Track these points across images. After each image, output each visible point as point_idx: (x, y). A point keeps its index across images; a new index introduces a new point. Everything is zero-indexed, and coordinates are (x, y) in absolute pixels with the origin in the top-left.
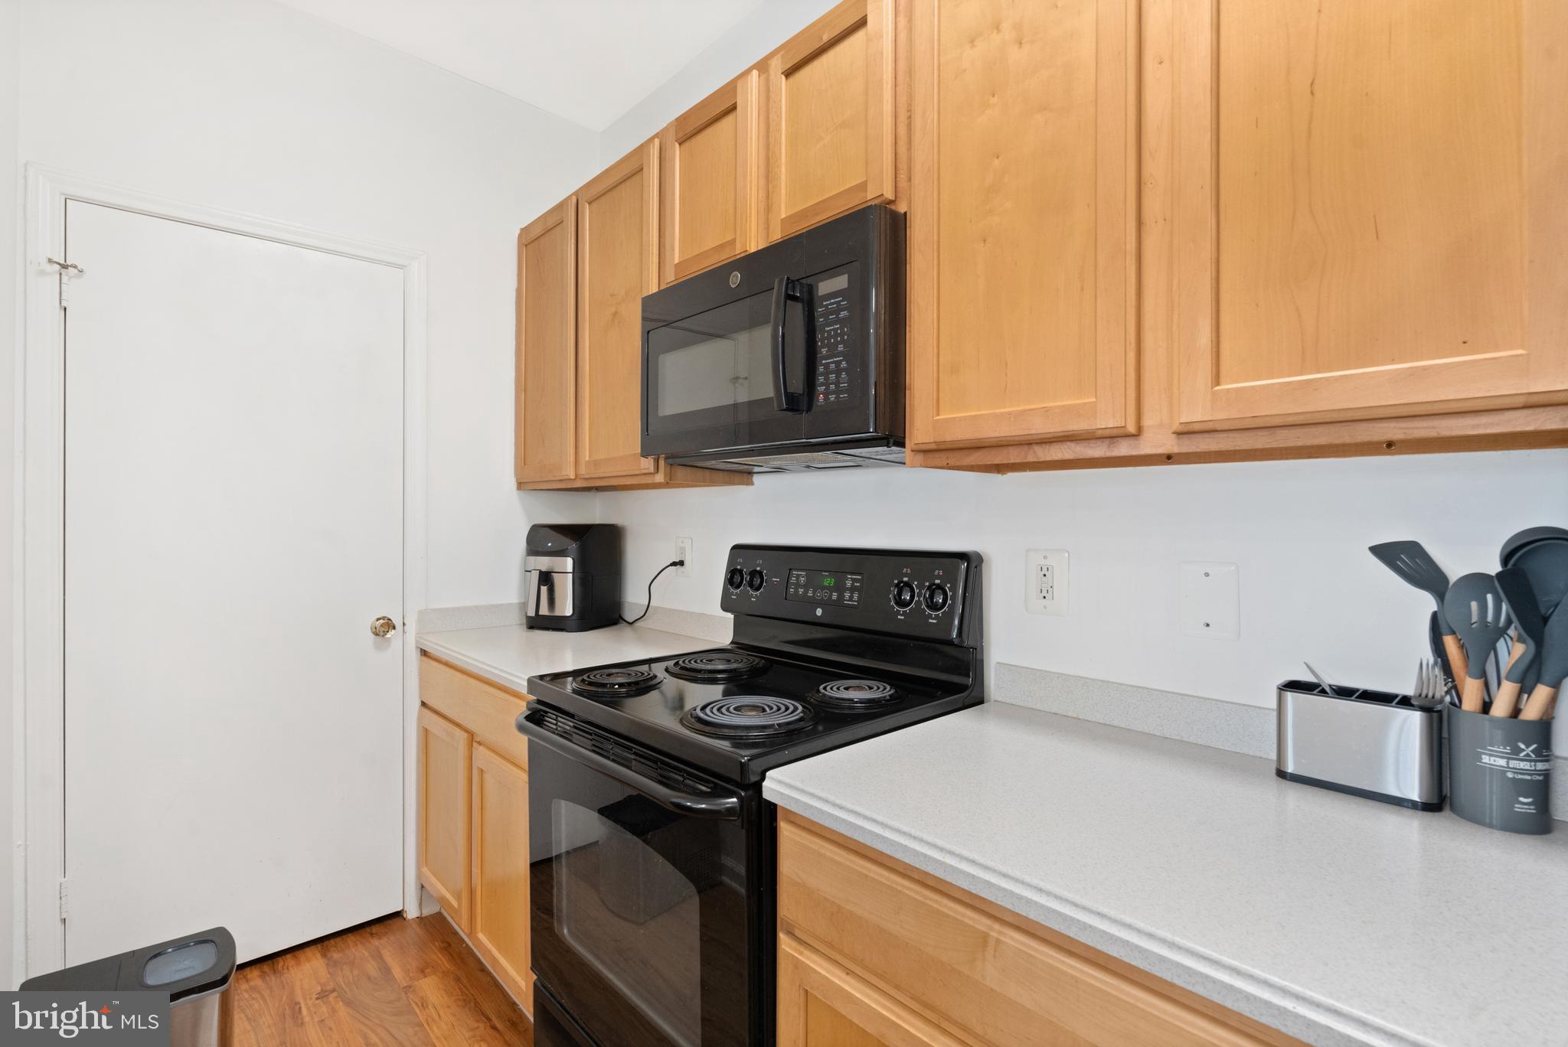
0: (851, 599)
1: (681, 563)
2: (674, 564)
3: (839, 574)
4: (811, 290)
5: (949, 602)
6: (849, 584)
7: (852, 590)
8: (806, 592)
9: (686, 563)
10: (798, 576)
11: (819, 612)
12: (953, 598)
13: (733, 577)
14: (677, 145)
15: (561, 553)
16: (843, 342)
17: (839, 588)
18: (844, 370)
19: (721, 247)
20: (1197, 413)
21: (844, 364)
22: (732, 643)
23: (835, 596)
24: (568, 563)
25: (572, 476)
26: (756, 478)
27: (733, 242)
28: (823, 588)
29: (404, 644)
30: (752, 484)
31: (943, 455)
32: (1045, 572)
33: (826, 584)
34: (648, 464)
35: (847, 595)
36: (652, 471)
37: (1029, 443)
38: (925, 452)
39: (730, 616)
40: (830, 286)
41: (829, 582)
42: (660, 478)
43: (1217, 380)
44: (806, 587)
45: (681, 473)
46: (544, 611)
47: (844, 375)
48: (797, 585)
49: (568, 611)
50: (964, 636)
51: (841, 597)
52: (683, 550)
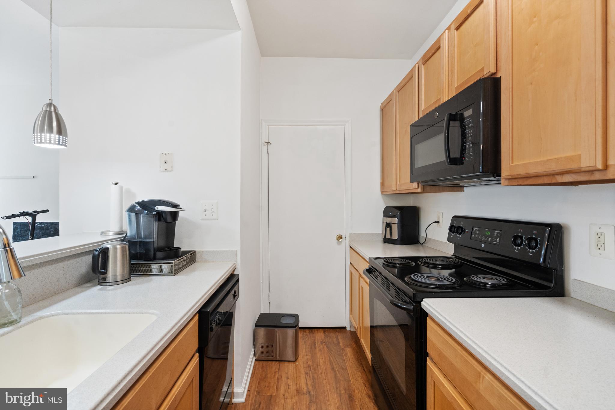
0: (496, 241)
1: (438, 222)
2: (435, 222)
3: (492, 230)
4: (462, 115)
5: (539, 246)
6: (496, 234)
7: (497, 237)
8: (478, 237)
9: (440, 222)
10: (476, 230)
11: (483, 245)
12: (542, 245)
13: (452, 229)
14: (423, 65)
15: (394, 217)
16: (471, 136)
17: (492, 236)
18: (471, 147)
19: (436, 102)
21: (471, 145)
22: (453, 255)
23: (490, 239)
24: (396, 220)
25: (395, 190)
26: (465, 189)
27: (439, 99)
28: (485, 235)
29: (345, 243)
30: (464, 191)
31: (517, 180)
32: (599, 236)
33: (487, 234)
34: (415, 185)
35: (495, 239)
36: (416, 188)
38: (509, 179)
39: (452, 245)
40: (468, 113)
41: (488, 233)
42: (421, 190)
44: (478, 234)
45: (428, 188)
46: (388, 236)
47: (471, 150)
48: (476, 234)
49: (396, 238)
50: (547, 262)
51: (492, 240)
52: (439, 217)
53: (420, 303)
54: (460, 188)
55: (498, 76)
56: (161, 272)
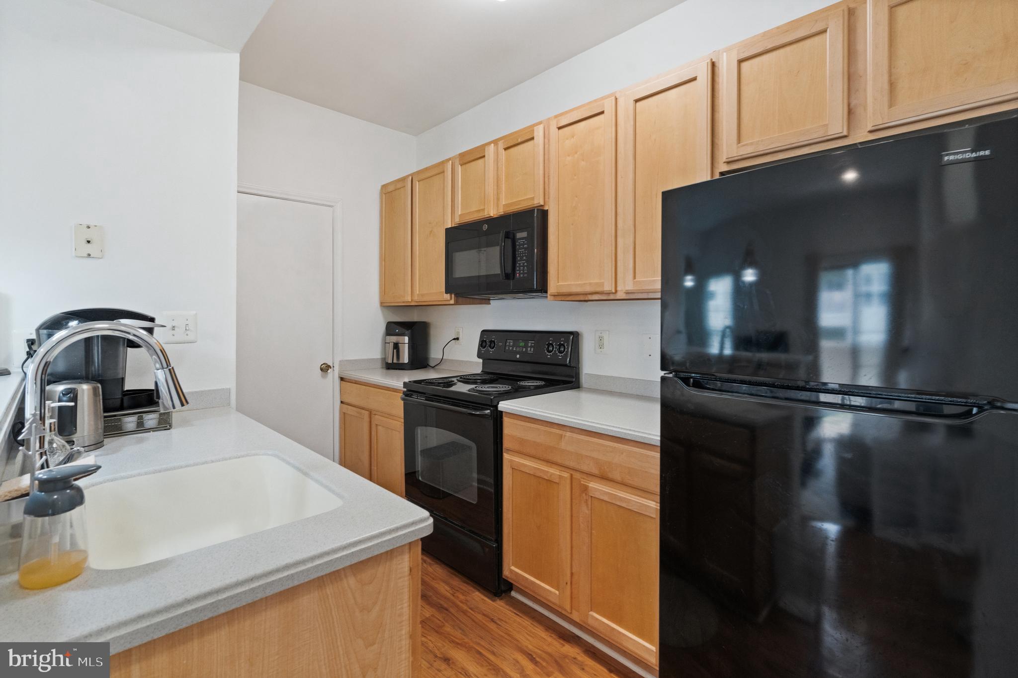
0: (530, 350)
1: (457, 339)
2: (454, 339)
3: (526, 341)
4: (514, 236)
5: (566, 350)
6: (530, 345)
7: (531, 347)
8: (513, 349)
9: (460, 339)
10: (510, 342)
11: (518, 356)
12: (568, 349)
13: (482, 344)
14: (460, 166)
15: (403, 335)
16: (525, 256)
17: (526, 346)
18: (526, 266)
19: (479, 211)
20: (630, 287)
21: (526, 264)
22: (482, 371)
23: (524, 350)
24: (406, 339)
25: (410, 301)
26: (491, 302)
27: (484, 210)
28: (520, 347)
29: (333, 376)
30: (490, 304)
31: (560, 297)
32: (601, 339)
33: (521, 345)
34: (447, 296)
35: (529, 349)
36: (449, 299)
37: (586, 294)
38: (554, 296)
39: (481, 361)
40: (519, 235)
41: (522, 344)
42: (452, 302)
43: (635, 277)
44: (513, 347)
45: (460, 299)
46: (395, 361)
47: (526, 268)
48: (509, 346)
49: (406, 361)
50: (571, 363)
51: (527, 350)
52: (458, 333)
53: (496, 407)
54: (487, 301)
55: (546, 208)
56: (141, 427)
